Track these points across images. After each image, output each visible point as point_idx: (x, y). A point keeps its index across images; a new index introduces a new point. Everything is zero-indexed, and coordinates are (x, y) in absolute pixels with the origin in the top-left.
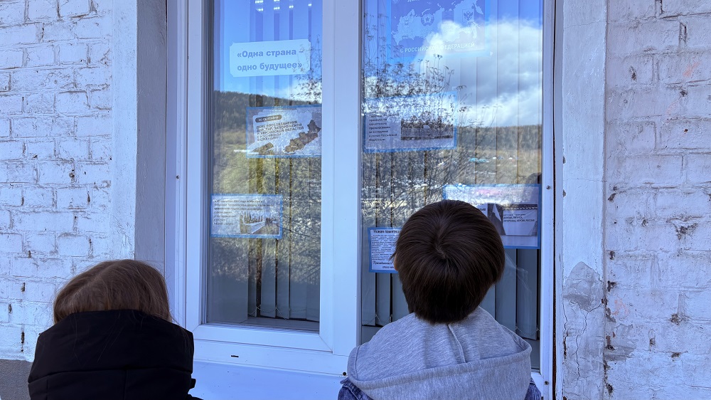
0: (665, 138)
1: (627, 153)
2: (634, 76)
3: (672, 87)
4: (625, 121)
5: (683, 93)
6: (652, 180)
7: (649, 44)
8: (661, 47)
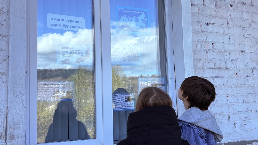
0: (204, 64)
1: (197, 68)
2: (197, 47)
3: (205, 50)
4: (196, 59)
5: (207, 52)
6: (203, 76)
7: (199, 38)
8: (202, 40)
